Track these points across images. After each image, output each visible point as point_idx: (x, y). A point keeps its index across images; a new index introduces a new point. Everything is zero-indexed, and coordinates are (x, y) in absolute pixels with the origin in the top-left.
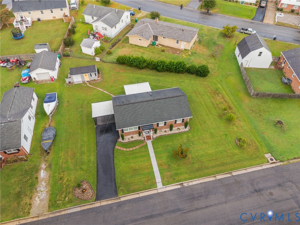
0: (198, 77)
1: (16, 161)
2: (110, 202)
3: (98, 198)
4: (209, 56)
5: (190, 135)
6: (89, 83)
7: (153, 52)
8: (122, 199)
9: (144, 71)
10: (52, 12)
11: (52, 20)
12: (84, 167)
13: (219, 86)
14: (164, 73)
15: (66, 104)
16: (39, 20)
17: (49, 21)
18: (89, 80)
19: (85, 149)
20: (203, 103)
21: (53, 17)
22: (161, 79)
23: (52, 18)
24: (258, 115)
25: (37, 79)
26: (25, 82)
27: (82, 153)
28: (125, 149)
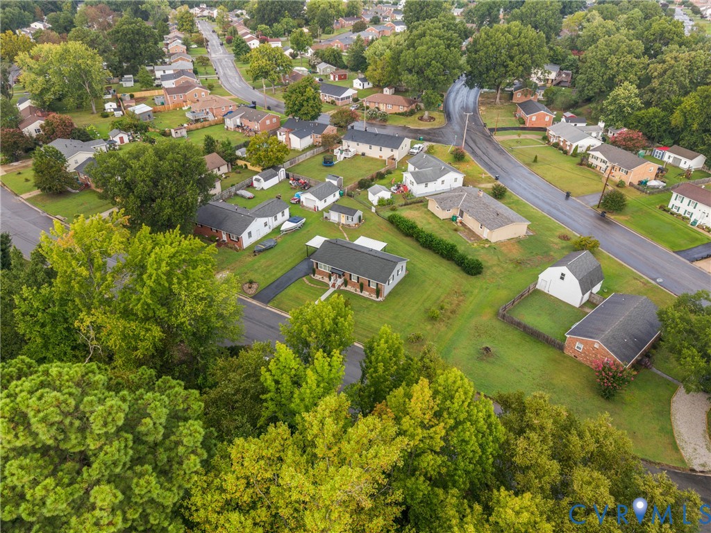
0: (462, 272)
1: (231, 248)
2: (258, 304)
3: (254, 297)
4: (510, 260)
5: (375, 304)
6: (342, 227)
7: (441, 227)
8: (268, 308)
9: (408, 240)
10: (381, 150)
11: (377, 159)
12: (267, 276)
13: (476, 291)
14: (427, 251)
15: (304, 232)
16: (363, 154)
17: (372, 159)
18: (344, 223)
19: (281, 266)
20: (429, 293)
21: (380, 157)
22: (417, 253)
23: (378, 157)
24: (477, 334)
25: (304, 204)
26: (293, 202)
27: (276, 268)
28: (307, 283)
